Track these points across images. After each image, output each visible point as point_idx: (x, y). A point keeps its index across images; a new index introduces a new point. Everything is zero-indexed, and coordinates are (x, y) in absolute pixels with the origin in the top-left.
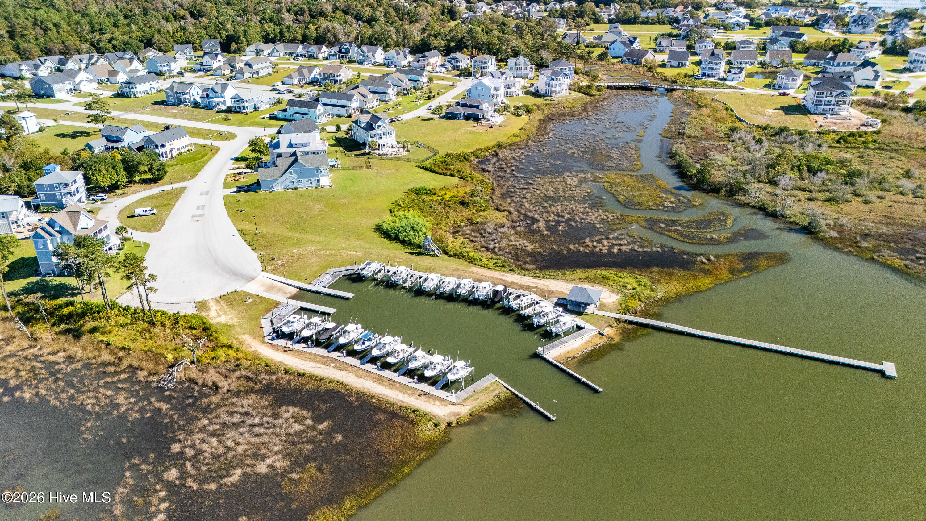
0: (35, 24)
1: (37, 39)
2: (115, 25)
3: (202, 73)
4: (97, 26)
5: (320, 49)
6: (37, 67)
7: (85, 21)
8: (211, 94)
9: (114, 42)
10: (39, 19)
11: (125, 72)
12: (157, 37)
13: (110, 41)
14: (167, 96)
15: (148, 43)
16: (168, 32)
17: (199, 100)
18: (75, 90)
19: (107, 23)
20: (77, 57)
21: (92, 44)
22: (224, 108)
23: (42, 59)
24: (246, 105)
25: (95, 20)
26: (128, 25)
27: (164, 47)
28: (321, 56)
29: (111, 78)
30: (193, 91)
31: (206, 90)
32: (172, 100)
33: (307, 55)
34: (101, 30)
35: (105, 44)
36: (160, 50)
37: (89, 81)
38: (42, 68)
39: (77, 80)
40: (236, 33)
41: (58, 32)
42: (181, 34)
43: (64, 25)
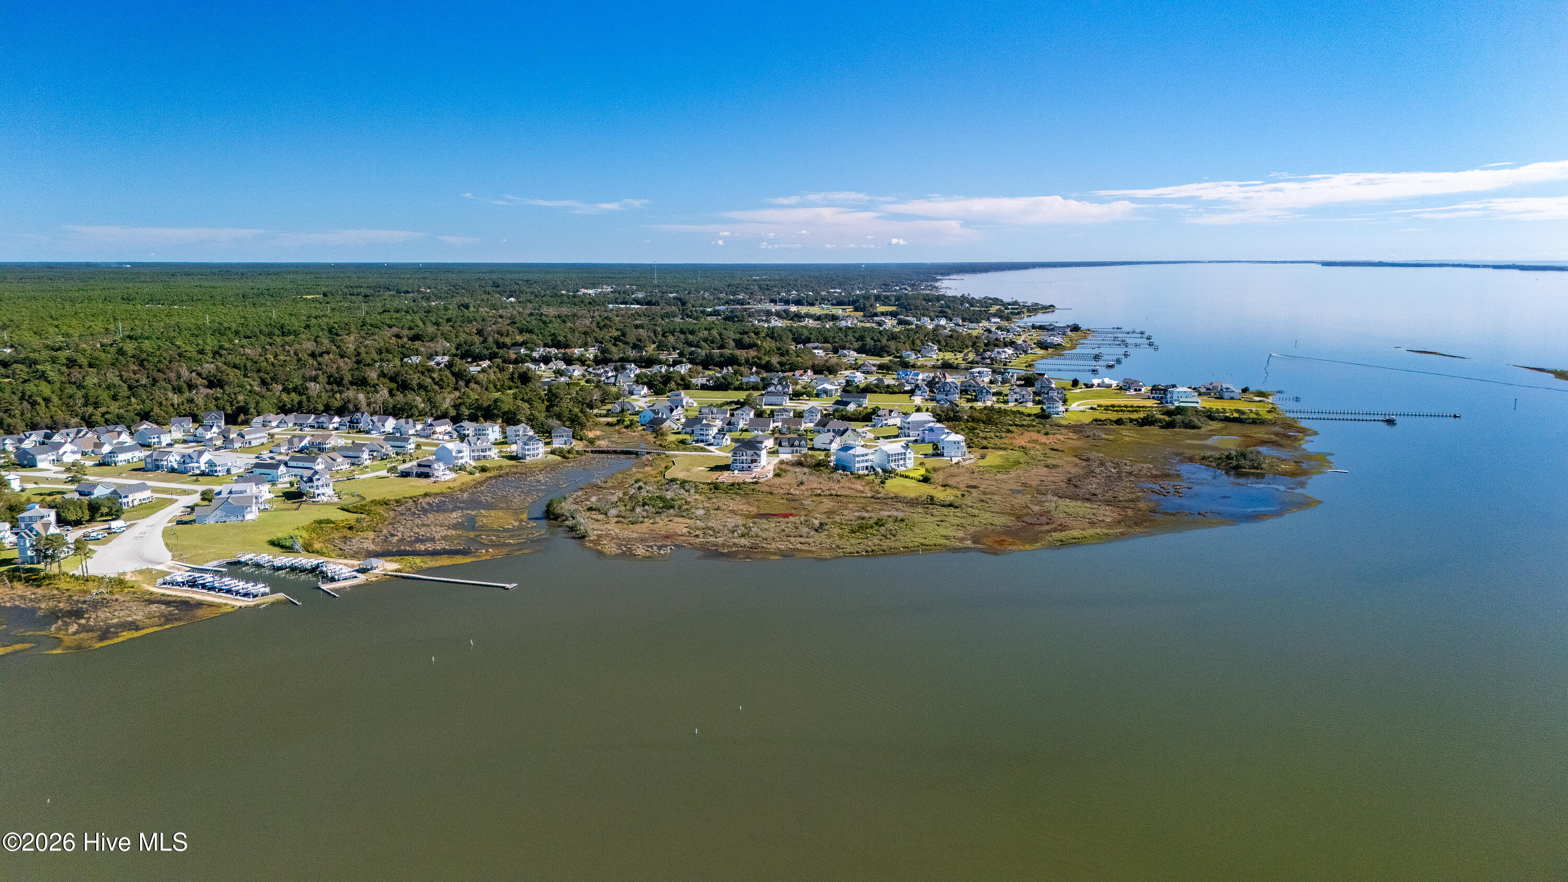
0: (22, 398)
1: (22, 414)
2: (115, 398)
3: (194, 444)
4: (92, 400)
5: (331, 420)
6: (21, 441)
7: (80, 394)
8: (187, 461)
9: (107, 416)
10: (28, 393)
11: (111, 444)
12: (156, 410)
13: (103, 415)
14: (146, 463)
15: (145, 416)
16: (172, 405)
17: (176, 467)
18: (58, 461)
19: (104, 396)
20: (64, 431)
21: (83, 419)
22: (198, 472)
23: (27, 434)
24: (219, 468)
25: (92, 393)
26: (128, 398)
27: (161, 420)
28: (331, 427)
29: (96, 450)
30: (171, 458)
31: (183, 456)
32: (149, 466)
33: (316, 425)
34: (96, 403)
35: (97, 417)
36: (158, 424)
37: (73, 452)
38: (26, 442)
39: (61, 452)
40: (247, 404)
41: (47, 407)
42: (186, 406)
43: (55, 399)
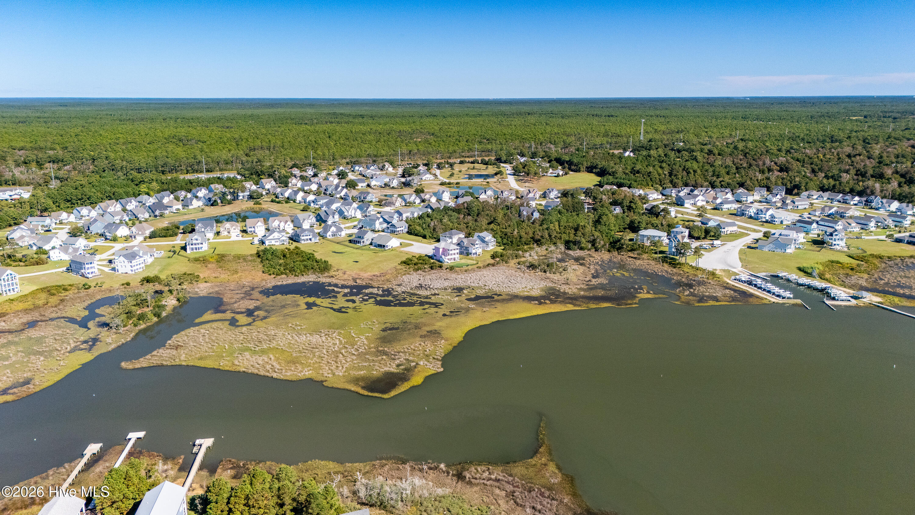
0: (684, 170)
1: (682, 178)
2: (728, 173)
3: (765, 204)
4: (716, 173)
5: (853, 198)
6: (679, 192)
7: (711, 169)
8: (759, 213)
9: (722, 183)
10: (687, 167)
11: (722, 198)
12: (748, 182)
13: (721, 182)
14: (737, 211)
15: (742, 185)
16: (757, 180)
17: (753, 215)
18: (694, 204)
19: (723, 171)
20: (700, 189)
21: (710, 183)
22: (764, 220)
23: (683, 188)
24: (776, 220)
25: (717, 169)
26: (735, 174)
27: (750, 188)
28: (852, 203)
29: (714, 201)
30: (751, 210)
31: (758, 210)
32: (739, 213)
33: (842, 201)
34: (718, 175)
35: (717, 183)
36: (747, 190)
37: (702, 201)
38: (682, 192)
39: (697, 199)
40: (800, 183)
41: (694, 175)
42: (765, 181)
43: (699, 171)
